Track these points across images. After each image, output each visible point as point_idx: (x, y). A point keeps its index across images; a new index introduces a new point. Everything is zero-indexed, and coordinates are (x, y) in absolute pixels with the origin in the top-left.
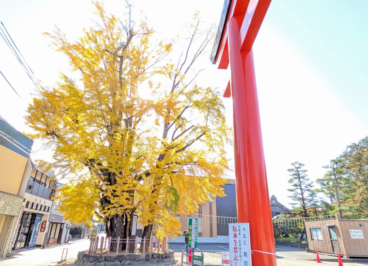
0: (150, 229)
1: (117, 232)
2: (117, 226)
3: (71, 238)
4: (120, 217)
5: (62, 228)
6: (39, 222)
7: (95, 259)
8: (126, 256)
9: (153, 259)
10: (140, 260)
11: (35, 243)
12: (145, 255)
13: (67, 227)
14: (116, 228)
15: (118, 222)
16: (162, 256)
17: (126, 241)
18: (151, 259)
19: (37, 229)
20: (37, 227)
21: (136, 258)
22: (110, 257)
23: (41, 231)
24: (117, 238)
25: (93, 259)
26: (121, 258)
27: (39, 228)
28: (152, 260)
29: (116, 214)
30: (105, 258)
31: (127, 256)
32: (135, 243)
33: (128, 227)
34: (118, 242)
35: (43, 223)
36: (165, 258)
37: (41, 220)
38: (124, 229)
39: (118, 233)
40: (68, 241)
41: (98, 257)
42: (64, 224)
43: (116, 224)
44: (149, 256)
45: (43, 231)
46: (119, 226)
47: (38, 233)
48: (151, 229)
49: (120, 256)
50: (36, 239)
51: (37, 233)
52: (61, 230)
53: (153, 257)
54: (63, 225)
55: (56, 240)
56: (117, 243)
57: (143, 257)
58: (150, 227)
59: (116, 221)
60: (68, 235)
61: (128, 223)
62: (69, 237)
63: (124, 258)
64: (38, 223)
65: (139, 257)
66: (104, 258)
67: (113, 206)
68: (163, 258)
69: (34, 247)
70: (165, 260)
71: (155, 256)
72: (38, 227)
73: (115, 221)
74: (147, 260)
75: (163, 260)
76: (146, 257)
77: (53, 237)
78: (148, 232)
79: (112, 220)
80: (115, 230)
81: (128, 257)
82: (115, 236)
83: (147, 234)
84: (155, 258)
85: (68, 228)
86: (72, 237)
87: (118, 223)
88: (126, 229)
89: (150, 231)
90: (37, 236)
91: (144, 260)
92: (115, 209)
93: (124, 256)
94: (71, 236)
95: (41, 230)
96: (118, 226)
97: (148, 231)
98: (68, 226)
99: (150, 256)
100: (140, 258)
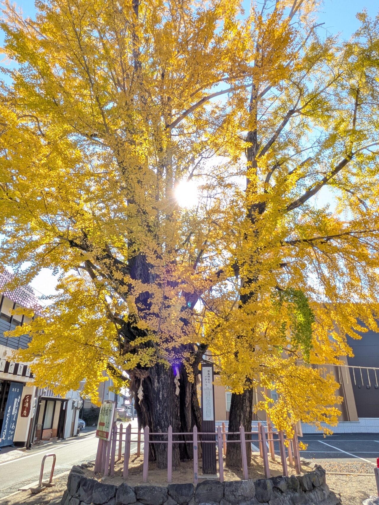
0: (247, 404)
1: (163, 412)
2: (161, 396)
3: (84, 426)
4: (166, 373)
5: (64, 409)
6: (18, 398)
7: (108, 494)
8: (199, 485)
9: (278, 494)
10: (240, 498)
11: (13, 438)
12: (253, 484)
13: (73, 406)
14: (160, 402)
15: (163, 385)
16: (301, 485)
17: (191, 438)
18: (272, 497)
19: (14, 412)
20: (14, 407)
21: (227, 493)
22: (152, 489)
23: (22, 415)
24: (164, 429)
25: (102, 493)
26: (182, 495)
27: (18, 409)
28: (276, 497)
29: (157, 365)
30: (136, 494)
31: (201, 487)
32: (215, 444)
33: (188, 399)
34: (170, 443)
35: (25, 399)
36: (310, 491)
37: (20, 393)
38: (178, 405)
39: (166, 416)
40: (78, 433)
41: (116, 489)
42: (67, 401)
43: (159, 391)
44: (265, 487)
45: (25, 414)
46: (167, 397)
47: (16, 419)
48: (251, 402)
49: (178, 488)
50: (14, 430)
51: (14, 419)
52: (63, 413)
53: (276, 488)
54: (65, 403)
55: (56, 432)
56: (165, 445)
57: (248, 491)
58: (247, 398)
59: (158, 382)
60: (78, 421)
61: (188, 390)
62: (80, 426)
63: (191, 492)
64: (16, 399)
65: (237, 490)
66: (132, 494)
67: (144, 340)
68: (305, 491)
69: (10, 446)
70: (312, 495)
71: (282, 485)
72: (16, 408)
73: (156, 384)
74: (260, 500)
75: (306, 496)
76: (256, 489)
77: (49, 426)
78: (245, 412)
79: (148, 382)
80: (158, 408)
81: (203, 491)
82: (159, 424)
83: (240, 416)
84: (282, 492)
85: (76, 408)
86: (87, 425)
87: (163, 389)
88: (185, 404)
89: (248, 409)
90: (15, 425)
91: (253, 499)
92: (151, 350)
93: (190, 485)
94: (85, 424)
95: (22, 413)
96: (163, 395)
97: (242, 408)
98: (75, 405)
99: (269, 484)
100: (240, 492)
